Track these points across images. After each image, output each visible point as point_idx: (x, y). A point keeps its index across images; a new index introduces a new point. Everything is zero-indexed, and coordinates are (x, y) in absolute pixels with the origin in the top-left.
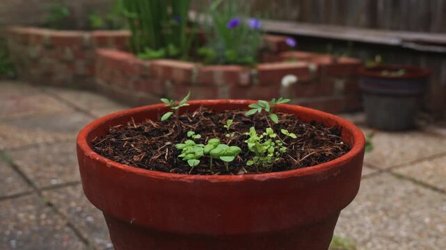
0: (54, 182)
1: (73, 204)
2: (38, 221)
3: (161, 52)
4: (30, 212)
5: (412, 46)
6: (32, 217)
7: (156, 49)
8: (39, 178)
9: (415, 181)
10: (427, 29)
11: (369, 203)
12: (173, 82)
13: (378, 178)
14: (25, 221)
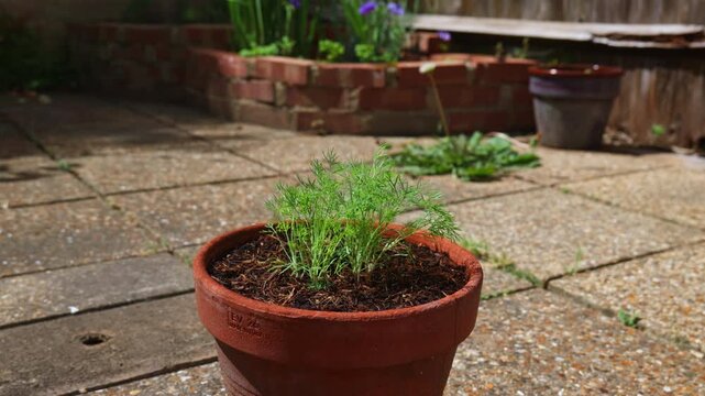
0: (123, 188)
1: (146, 208)
2: (101, 222)
3: (272, 48)
4: (92, 214)
5: (604, 41)
6: (94, 218)
7: (267, 43)
8: (104, 184)
9: (584, 196)
10: (625, 20)
11: (519, 215)
12: (285, 83)
13: (537, 193)
14: (84, 221)
